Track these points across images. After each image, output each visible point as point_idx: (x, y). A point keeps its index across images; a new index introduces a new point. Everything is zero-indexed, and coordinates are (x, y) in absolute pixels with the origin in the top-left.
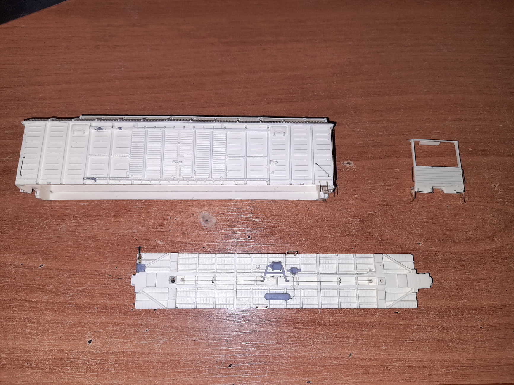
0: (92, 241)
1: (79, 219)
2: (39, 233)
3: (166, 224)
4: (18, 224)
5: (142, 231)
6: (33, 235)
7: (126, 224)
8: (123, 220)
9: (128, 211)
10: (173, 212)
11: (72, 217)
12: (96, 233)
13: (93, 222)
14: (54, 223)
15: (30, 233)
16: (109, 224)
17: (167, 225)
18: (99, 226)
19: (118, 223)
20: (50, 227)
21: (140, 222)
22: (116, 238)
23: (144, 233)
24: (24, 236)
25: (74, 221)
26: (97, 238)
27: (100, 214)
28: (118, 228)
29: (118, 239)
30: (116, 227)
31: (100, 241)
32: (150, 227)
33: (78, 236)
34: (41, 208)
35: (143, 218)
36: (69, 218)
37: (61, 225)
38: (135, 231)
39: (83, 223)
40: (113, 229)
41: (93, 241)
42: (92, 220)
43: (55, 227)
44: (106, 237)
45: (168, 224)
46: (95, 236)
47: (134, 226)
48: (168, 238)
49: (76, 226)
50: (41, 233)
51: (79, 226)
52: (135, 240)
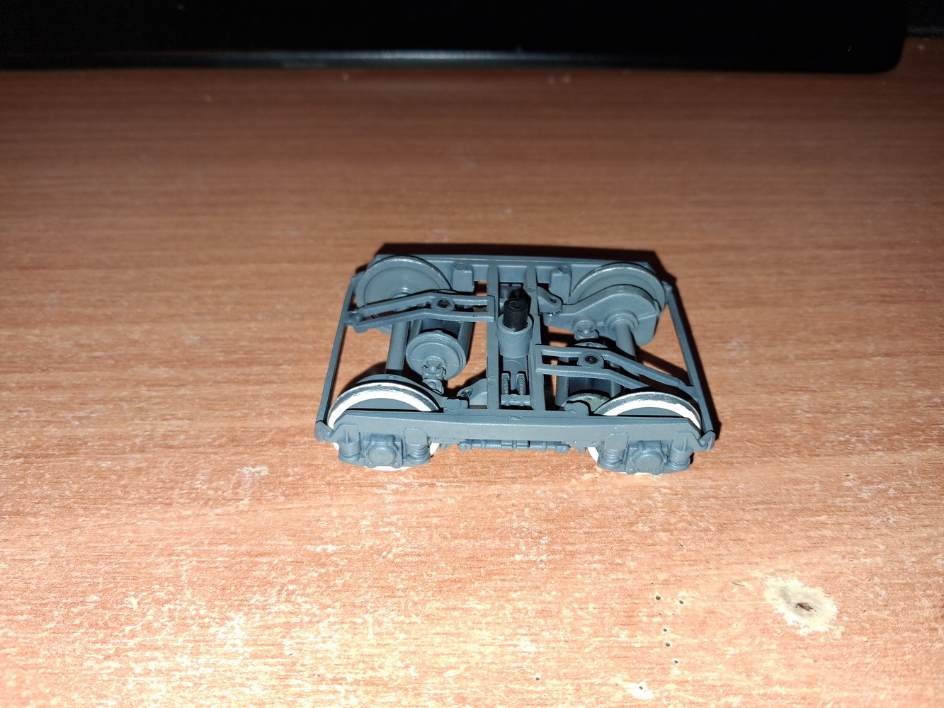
0: (351, 684)
1: (300, 600)
2: (131, 649)
3: (645, 619)
4: (56, 613)
5: (553, 645)
6: (107, 657)
7: (489, 619)
8: (472, 603)
9: (490, 574)
10: (662, 576)
11: (274, 592)
12: (366, 650)
13: (357, 611)
14: (202, 612)
15: (98, 646)
16: (418, 620)
17: (650, 623)
18: (380, 624)
19: (456, 614)
20: (184, 625)
21: (543, 613)
22: (452, 673)
23: (564, 655)
24: (68, 660)
25: (283, 607)
26: (371, 673)
27: (382, 583)
28: (459, 635)
29: (458, 678)
30: (447, 629)
31: (385, 685)
32: (585, 629)
33: (294, 664)
34: (161, 559)
35: (550, 599)
36: (263, 594)
37: (229, 619)
38: (526, 645)
39: (315, 615)
40: (438, 639)
41: (357, 682)
42: (353, 605)
43: (202, 626)
44: (407, 667)
45: (655, 620)
46: (361, 666)
47: (520, 627)
48: (665, 671)
49: (288, 626)
50: (141, 647)
51: (301, 624)
52: (530, 682)
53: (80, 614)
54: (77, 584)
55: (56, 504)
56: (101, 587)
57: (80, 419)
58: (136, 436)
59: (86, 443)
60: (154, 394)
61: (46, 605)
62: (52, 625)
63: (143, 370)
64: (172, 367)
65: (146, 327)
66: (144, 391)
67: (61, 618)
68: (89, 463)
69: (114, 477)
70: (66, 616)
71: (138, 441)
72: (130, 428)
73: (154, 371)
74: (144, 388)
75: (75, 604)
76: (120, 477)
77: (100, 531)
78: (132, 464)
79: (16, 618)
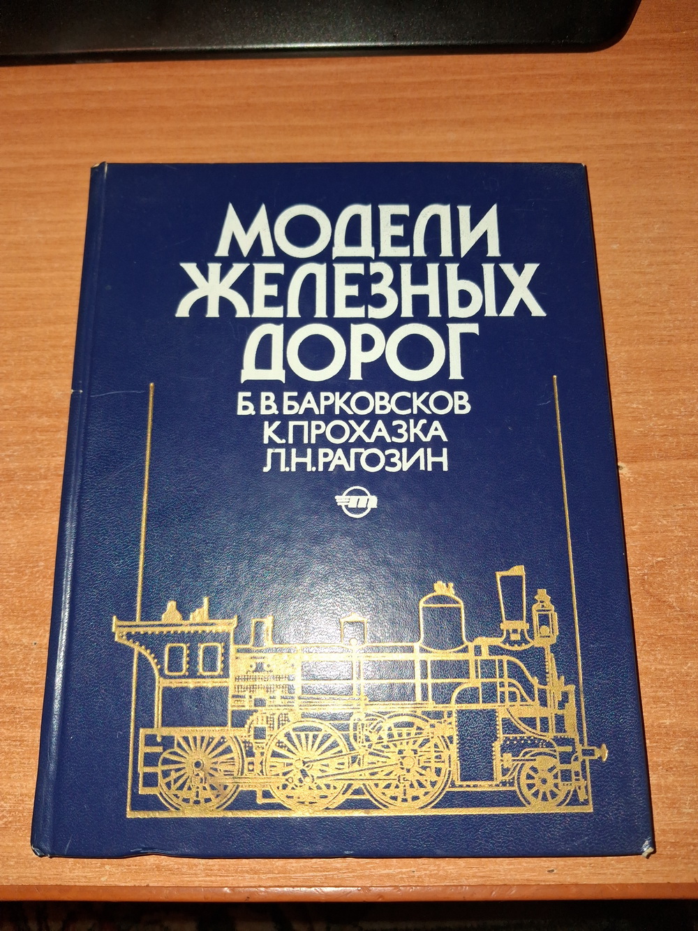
53: (38, 572)
54: (32, 556)
55: (12, 512)
56: (43, 558)
57: (9, 456)
58: (41, 468)
59: (17, 472)
60: (44, 438)
61: (21, 567)
62: (27, 577)
63: (34, 419)
64: (50, 417)
65: (29, 383)
66: (38, 436)
67: (29, 574)
68: (21, 487)
69: (35, 495)
70: (32, 572)
71: (42, 471)
72: (36, 463)
73: (41, 420)
74: (38, 433)
75: (34, 567)
76: (38, 496)
77: (36, 528)
78: (42, 487)
79: (11, 574)
